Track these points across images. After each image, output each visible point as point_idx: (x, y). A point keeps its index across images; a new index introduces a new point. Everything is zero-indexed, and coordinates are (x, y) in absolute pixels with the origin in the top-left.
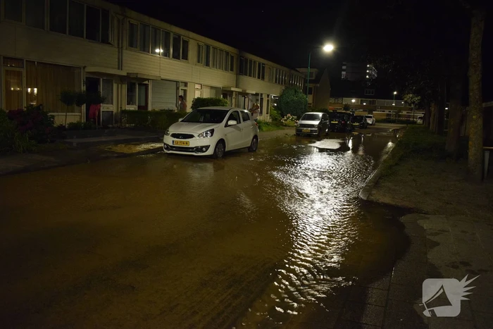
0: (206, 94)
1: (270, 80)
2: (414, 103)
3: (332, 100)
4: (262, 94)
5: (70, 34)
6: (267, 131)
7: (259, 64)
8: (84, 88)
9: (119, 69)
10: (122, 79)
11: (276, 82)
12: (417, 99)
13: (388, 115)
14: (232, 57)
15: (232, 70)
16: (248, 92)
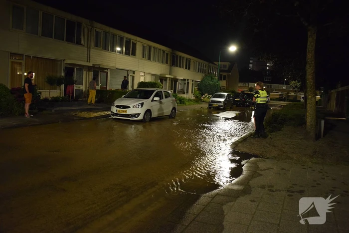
0: (148, 79)
1: (195, 70)
2: (296, 87)
3: (241, 84)
4: (188, 80)
5: (55, 38)
6: (189, 105)
7: (187, 59)
8: (63, 74)
9: (87, 62)
10: (89, 68)
11: (198, 71)
12: (298, 84)
13: (280, 95)
14: (167, 54)
15: (167, 63)
16: (178, 78)
